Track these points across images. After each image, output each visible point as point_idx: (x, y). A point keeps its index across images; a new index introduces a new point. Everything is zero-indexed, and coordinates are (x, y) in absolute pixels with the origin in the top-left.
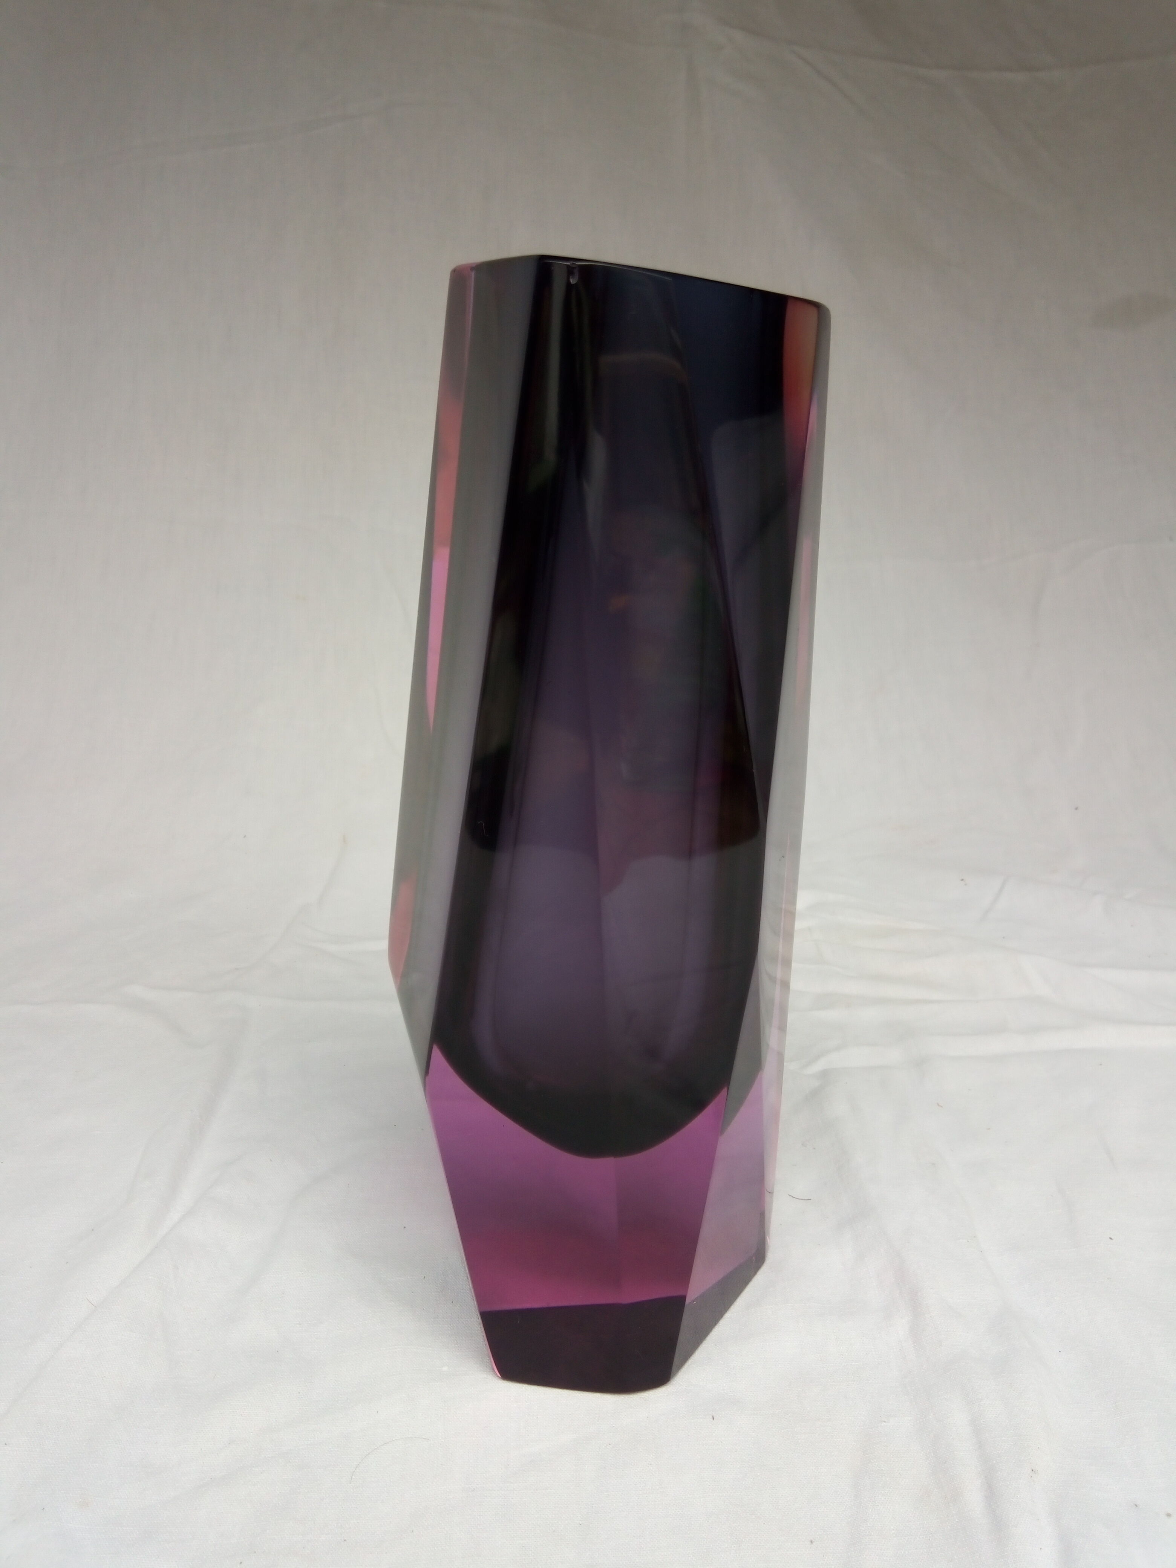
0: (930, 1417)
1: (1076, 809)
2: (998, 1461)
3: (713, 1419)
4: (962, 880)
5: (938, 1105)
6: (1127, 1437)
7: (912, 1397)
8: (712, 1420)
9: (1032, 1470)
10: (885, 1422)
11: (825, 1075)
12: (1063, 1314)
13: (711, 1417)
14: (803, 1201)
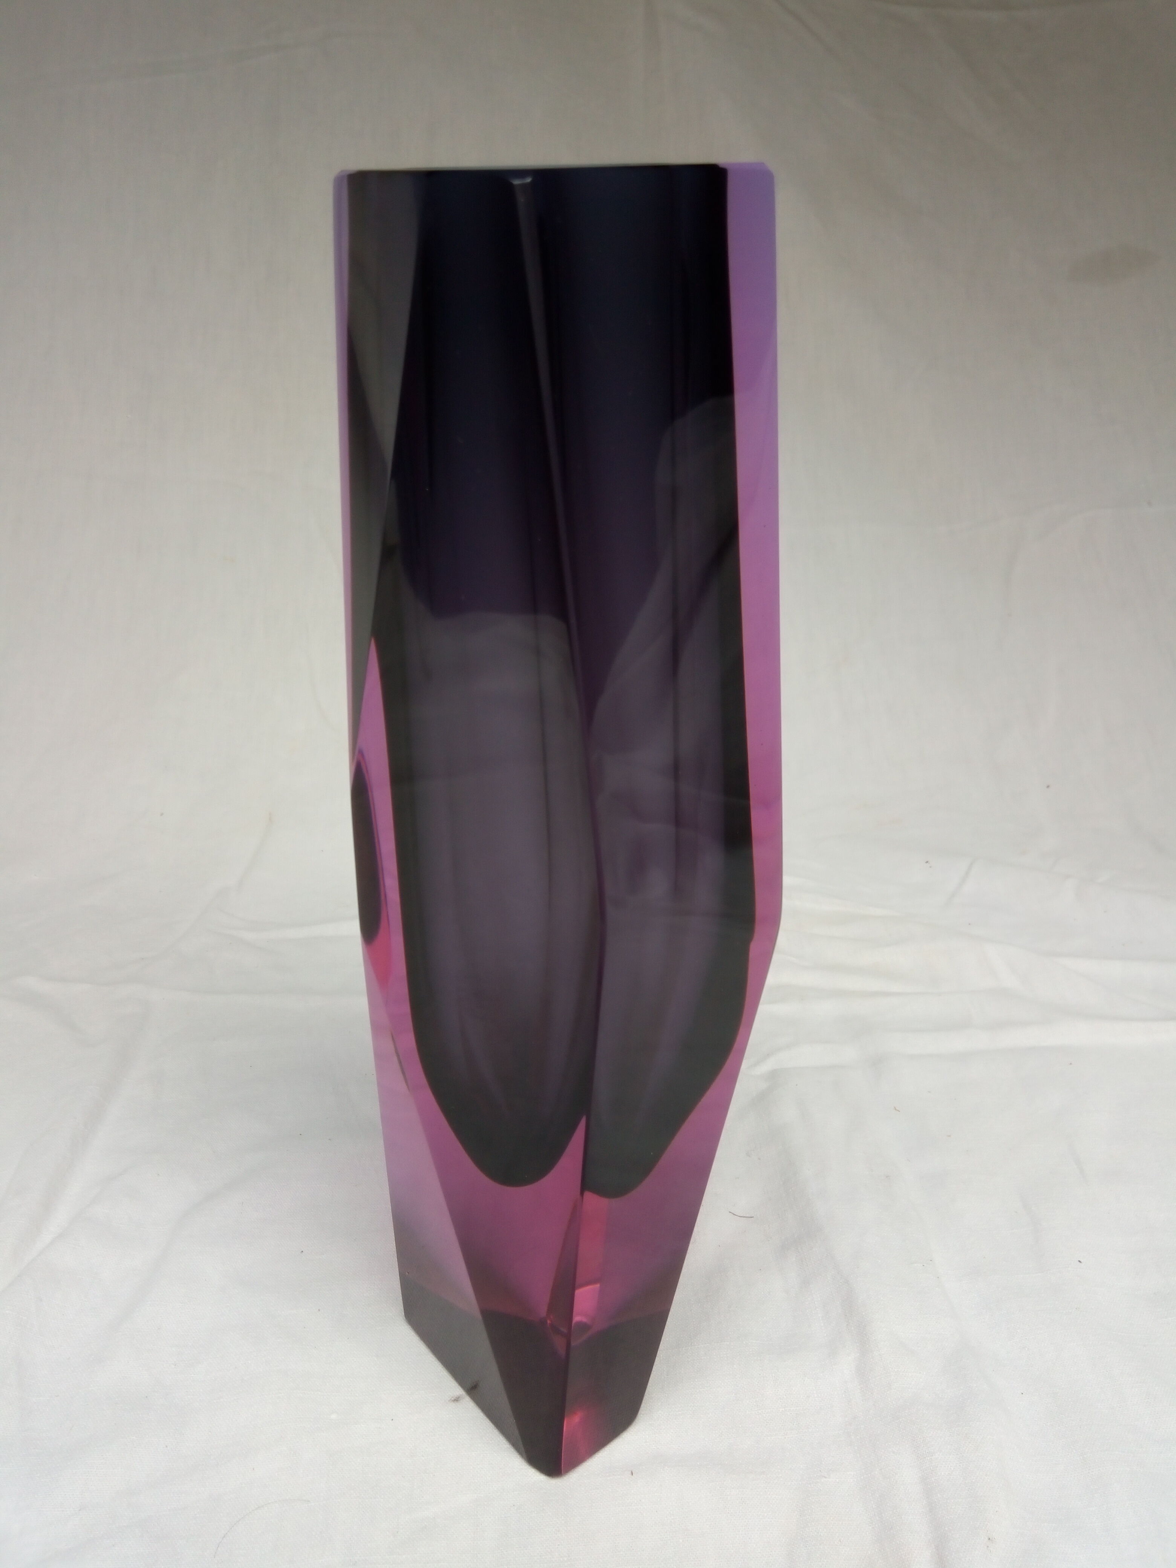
0: (876, 1472)
1: (1048, 787)
2: (950, 1528)
3: (632, 1474)
4: (927, 862)
5: (896, 1109)
6: (1095, 1495)
7: (856, 1448)
8: (631, 1476)
9: (989, 1539)
10: (825, 1477)
11: (773, 1076)
12: (1026, 1349)
13: (630, 1473)
14: (745, 1218)
